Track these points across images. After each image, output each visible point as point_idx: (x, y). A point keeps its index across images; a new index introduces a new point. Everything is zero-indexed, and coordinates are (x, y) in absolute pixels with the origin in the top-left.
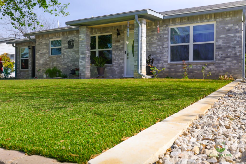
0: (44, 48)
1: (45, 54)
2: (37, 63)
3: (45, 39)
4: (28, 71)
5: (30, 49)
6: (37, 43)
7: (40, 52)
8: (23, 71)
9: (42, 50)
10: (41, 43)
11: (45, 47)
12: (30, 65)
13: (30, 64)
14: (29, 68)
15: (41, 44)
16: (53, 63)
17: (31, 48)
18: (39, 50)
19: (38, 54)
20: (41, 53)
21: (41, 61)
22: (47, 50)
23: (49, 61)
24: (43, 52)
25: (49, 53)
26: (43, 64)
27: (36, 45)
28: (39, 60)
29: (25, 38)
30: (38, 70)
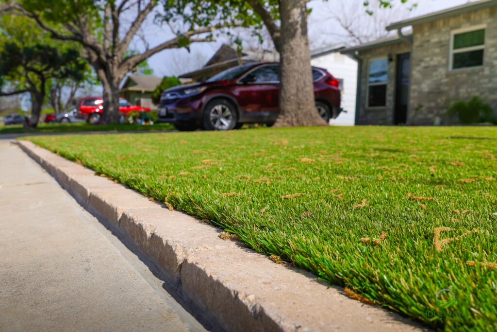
0: (436, 55)
1: (435, 68)
2: (414, 91)
3: (439, 31)
4: (384, 111)
5: (390, 60)
6: (416, 43)
7: (423, 64)
8: (373, 111)
9: (428, 59)
10: (428, 41)
11: (437, 50)
12: (390, 98)
13: (390, 95)
14: (388, 104)
15: (426, 45)
16: (458, 88)
17: (394, 58)
18: (421, 61)
19: (418, 68)
20: (426, 67)
21: (426, 87)
22: (444, 57)
23: (446, 84)
24: (432, 63)
25: (447, 65)
26: (430, 93)
27: (414, 47)
28: (418, 83)
29: (386, 36)
30: (416, 106)
